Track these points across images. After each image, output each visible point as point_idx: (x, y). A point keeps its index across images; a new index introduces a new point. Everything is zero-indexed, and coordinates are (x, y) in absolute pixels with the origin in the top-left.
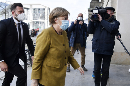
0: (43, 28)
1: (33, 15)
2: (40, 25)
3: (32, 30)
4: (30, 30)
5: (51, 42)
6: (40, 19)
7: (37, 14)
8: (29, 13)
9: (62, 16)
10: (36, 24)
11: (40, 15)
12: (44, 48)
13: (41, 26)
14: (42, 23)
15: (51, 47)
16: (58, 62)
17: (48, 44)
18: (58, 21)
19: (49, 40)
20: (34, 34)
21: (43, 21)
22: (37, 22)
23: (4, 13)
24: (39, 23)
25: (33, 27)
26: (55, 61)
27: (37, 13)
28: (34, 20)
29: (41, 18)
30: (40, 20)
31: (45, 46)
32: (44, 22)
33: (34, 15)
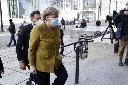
0: (93, 18)
1: (83, 5)
2: (90, 14)
3: (82, 21)
4: (80, 20)
5: (41, 36)
6: (90, 8)
7: (87, 4)
8: (79, 3)
9: (52, 15)
10: (86, 14)
11: (90, 4)
12: (35, 41)
13: (91, 16)
14: (92, 13)
15: (41, 40)
16: (47, 52)
17: (38, 38)
18: (48, 18)
19: (39, 34)
20: (84, 24)
21: (94, 10)
22: (87, 12)
23: (56, 3)
24: (89, 13)
25: (83, 17)
26: (44, 51)
27: (87, 2)
28: (84, 10)
29: (92, 7)
30: (90, 10)
31: (35, 39)
32: (94, 12)
33: (85, 5)
